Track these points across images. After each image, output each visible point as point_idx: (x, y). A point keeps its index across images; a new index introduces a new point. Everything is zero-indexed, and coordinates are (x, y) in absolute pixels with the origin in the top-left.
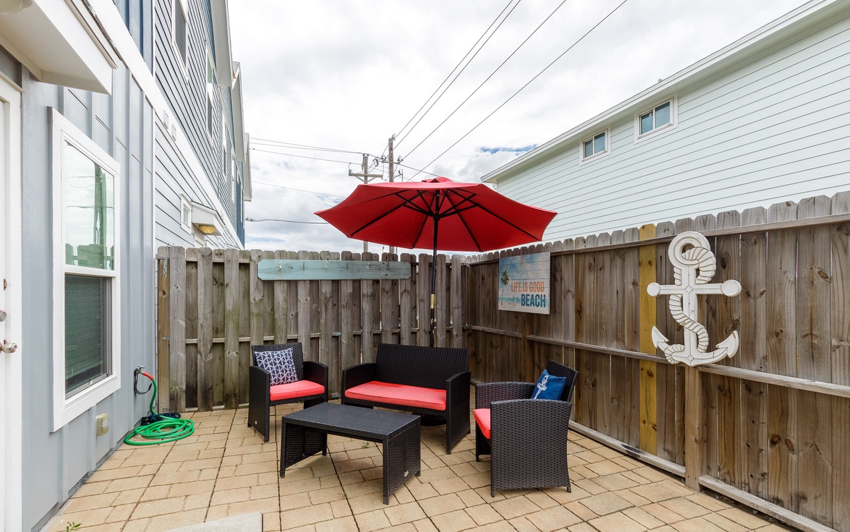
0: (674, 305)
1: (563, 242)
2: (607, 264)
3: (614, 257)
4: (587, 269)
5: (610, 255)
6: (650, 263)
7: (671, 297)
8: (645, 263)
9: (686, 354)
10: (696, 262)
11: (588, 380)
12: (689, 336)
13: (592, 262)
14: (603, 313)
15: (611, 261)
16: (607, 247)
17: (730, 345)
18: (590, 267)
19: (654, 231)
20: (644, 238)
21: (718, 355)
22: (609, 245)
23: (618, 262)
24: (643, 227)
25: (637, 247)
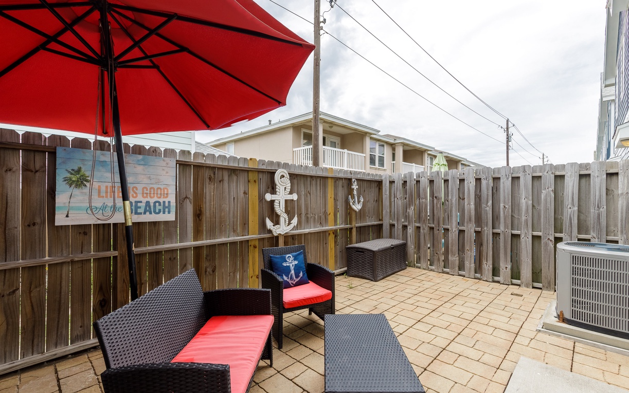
0: (276, 205)
1: (178, 151)
2: (226, 178)
3: (231, 174)
4: (208, 180)
5: (228, 173)
6: (255, 181)
7: (276, 201)
8: (252, 181)
9: (281, 229)
10: (285, 184)
11: (208, 270)
12: (282, 220)
13: (212, 175)
14: (223, 214)
15: (229, 176)
16: (225, 166)
17: (295, 221)
18: (210, 179)
19: (257, 163)
20: (251, 166)
21: (292, 226)
22: (227, 164)
23: (235, 178)
24: (251, 159)
25: (247, 171)
